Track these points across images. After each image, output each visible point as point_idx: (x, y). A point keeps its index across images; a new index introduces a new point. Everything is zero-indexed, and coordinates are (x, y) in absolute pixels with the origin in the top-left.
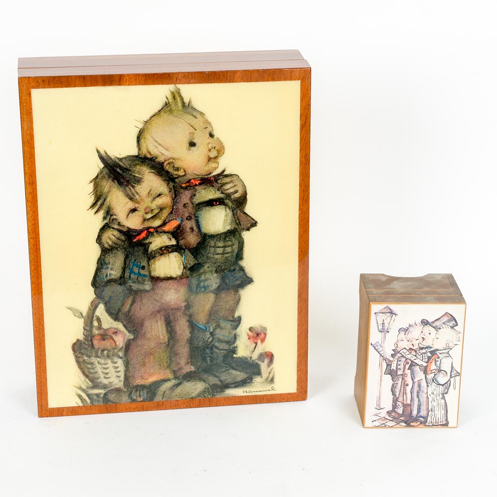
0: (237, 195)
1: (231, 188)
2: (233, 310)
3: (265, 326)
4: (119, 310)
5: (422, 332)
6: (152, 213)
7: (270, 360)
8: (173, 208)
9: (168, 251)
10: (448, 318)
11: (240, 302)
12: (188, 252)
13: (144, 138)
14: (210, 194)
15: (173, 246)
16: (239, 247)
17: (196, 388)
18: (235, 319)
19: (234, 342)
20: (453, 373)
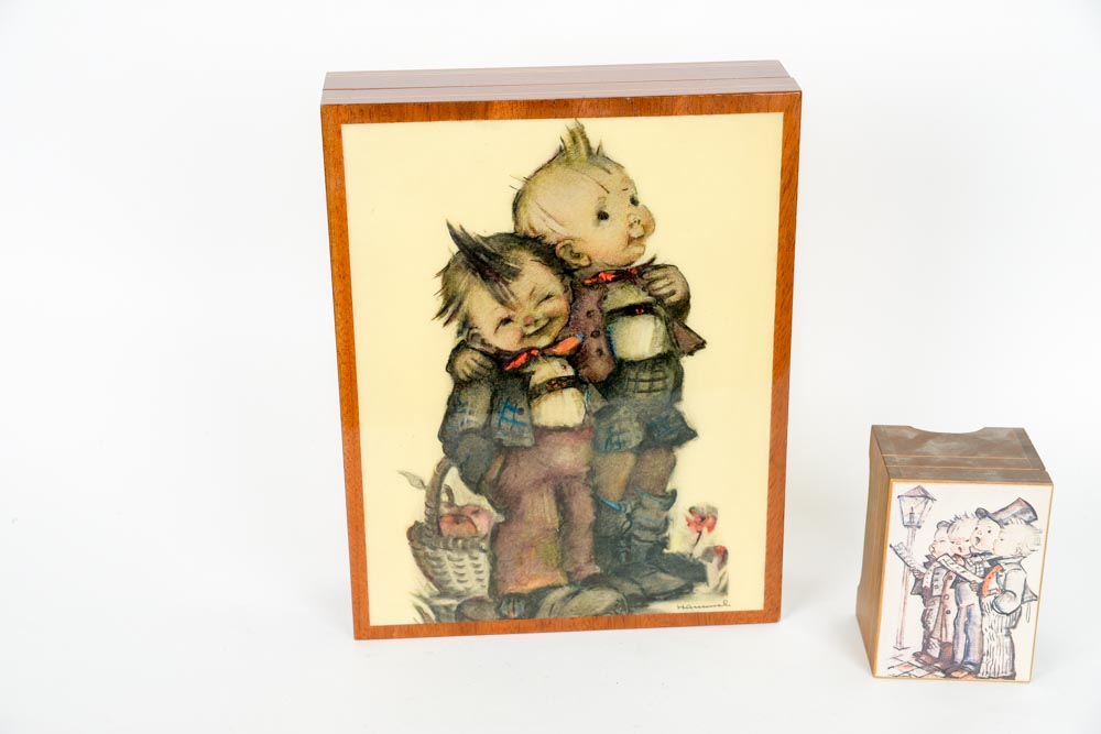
0: (674, 299)
1: (665, 286)
2: (664, 481)
3: (715, 505)
4: (482, 477)
5: (976, 528)
6: (536, 326)
7: (721, 559)
8: (570, 318)
9: (561, 385)
10: (1021, 508)
11: (676, 468)
12: (593, 388)
13: (525, 206)
14: (630, 296)
15: (568, 377)
16: (675, 381)
17: (603, 599)
18: (667, 493)
19: (665, 530)
20: (1026, 596)
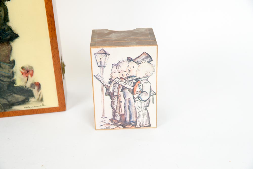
2: (9, 56)
3: (32, 66)
5: (128, 66)
7: (38, 87)
10: (145, 56)
11: (12, 51)
18: (11, 62)
19: (13, 77)
20: (151, 93)
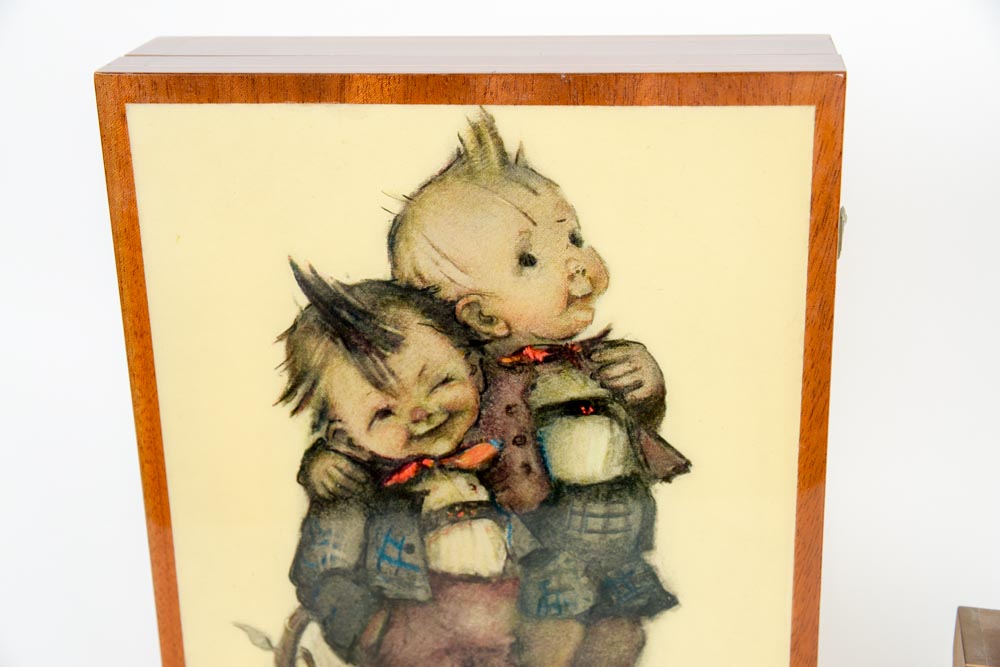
0: (640, 394)
1: (625, 374)
2: (627, 665)
4: (356, 641)
6: (428, 422)
8: (480, 414)
9: (470, 514)
11: (646, 649)
12: (518, 520)
13: (407, 240)
14: (572, 386)
15: (480, 503)
16: (643, 519)
